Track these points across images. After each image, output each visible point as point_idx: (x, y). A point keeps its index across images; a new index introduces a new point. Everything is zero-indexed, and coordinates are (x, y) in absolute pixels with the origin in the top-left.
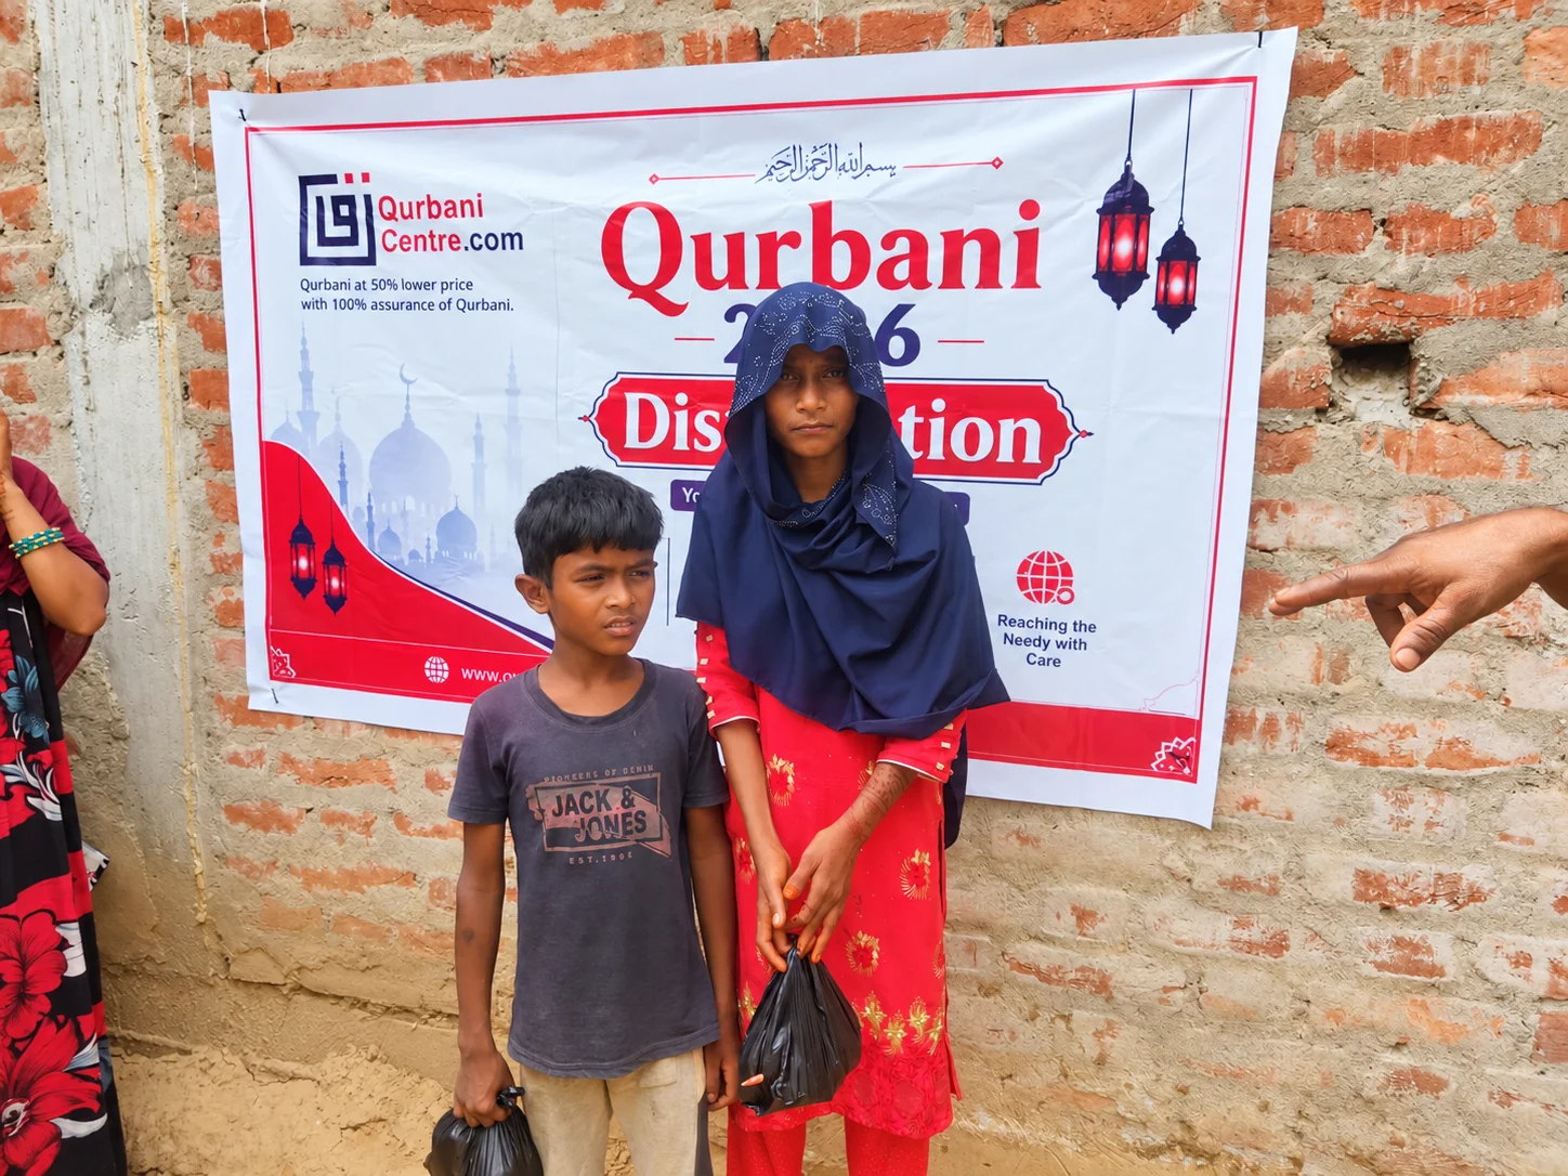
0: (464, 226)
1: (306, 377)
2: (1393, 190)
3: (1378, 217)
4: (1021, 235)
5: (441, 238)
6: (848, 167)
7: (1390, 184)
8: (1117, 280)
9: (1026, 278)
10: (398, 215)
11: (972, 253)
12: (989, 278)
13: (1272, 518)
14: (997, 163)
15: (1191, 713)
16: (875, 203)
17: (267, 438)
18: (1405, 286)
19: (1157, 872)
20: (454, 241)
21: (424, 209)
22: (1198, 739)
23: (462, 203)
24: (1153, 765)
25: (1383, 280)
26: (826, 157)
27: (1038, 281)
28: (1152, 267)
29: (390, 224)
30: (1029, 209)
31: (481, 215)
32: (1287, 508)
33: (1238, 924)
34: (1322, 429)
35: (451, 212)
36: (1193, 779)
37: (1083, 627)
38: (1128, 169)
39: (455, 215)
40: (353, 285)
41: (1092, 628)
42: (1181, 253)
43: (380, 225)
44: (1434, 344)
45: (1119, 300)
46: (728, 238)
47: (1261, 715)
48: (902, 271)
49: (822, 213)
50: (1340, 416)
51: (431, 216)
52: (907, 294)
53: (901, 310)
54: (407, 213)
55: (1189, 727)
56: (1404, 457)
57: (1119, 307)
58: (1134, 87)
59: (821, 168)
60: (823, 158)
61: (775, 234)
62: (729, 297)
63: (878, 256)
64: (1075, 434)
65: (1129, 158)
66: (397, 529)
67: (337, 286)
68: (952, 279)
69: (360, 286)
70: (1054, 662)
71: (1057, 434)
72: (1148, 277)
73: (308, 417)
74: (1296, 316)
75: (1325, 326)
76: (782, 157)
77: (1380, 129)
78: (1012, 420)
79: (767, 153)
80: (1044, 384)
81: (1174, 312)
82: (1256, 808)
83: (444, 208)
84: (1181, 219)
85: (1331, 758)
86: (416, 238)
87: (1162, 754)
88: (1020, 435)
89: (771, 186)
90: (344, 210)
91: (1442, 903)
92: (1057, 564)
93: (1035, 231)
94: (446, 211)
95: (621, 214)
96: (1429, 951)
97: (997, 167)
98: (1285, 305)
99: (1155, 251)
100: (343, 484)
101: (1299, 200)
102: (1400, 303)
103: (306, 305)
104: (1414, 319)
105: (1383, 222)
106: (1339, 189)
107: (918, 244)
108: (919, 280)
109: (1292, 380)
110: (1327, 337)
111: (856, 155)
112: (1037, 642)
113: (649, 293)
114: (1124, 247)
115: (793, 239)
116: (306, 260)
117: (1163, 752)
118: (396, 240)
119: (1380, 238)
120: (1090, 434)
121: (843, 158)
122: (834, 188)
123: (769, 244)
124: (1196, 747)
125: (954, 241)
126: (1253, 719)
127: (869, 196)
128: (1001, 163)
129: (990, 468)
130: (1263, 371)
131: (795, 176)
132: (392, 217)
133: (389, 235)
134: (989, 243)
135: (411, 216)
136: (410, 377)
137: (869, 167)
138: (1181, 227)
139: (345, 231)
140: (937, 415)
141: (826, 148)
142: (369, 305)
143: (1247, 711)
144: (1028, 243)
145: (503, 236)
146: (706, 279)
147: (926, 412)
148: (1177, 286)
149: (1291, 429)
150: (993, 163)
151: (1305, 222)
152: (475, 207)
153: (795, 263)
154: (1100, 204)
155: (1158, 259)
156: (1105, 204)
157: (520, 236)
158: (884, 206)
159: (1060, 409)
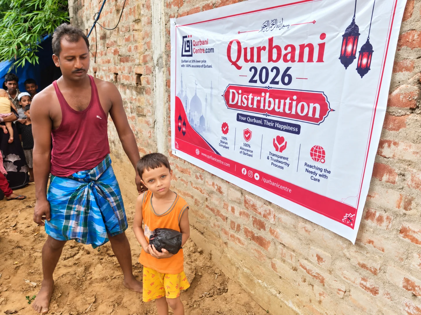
0: (205, 47)
1: (182, 82)
4: (319, 45)
5: (202, 50)
6: (279, 26)
8: (346, 60)
9: (320, 59)
10: (195, 45)
11: (306, 51)
12: (310, 60)
13: (389, 146)
14: (314, 22)
15: (355, 206)
16: (283, 37)
17: (176, 96)
19: (341, 253)
20: (204, 50)
21: (199, 43)
22: (356, 215)
24: (343, 220)
27: (324, 60)
28: (357, 55)
30: (323, 36)
31: (208, 44)
32: (395, 144)
33: (363, 279)
34: (411, 116)
36: (353, 227)
37: (327, 171)
38: (354, 20)
39: (204, 44)
41: (329, 172)
42: (368, 50)
43: (193, 47)
45: (346, 66)
46: (250, 48)
47: (377, 215)
48: (289, 57)
49: (271, 40)
51: (200, 45)
52: (289, 64)
53: (288, 69)
54: (197, 44)
55: (354, 211)
57: (346, 69)
59: (273, 27)
60: (274, 24)
61: (260, 47)
62: (250, 64)
63: (284, 52)
64: (330, 110)
65: (354, 16)
66: (194, 119)
67: (187, 62)
68: (301, 60)
69: (190, 62)
70: (318, 181)
71: (325, 110)
73: (182, 91)
74: (407, 73)
75: (417, 77)
76: (265, 24)
78: (313, 104)
79: (262, 23)
80: (323, 93)
81: (363, 70)
82: (373, 244)
83: (202, 43)
84: (369, 37)
85: (401, 236)
86: (198, 50)
87: (346, 217)
88: (315, 108)
89: (262, 33)
90: (188, 44)
92: (321, 150)
93: (324, 44)
95: (231, 43)
97: (314, 23)
98: (403, 68)
99: (359, 49)
100: (186, 107)
101: (412, 27)
103: (182, 66)
107: (293, 48)
108: (293, 60)
109: (401, 97)
110: (418, 81)
111: (281, 22)
112: (314, 173)
113: (234, 64)
114: (349, 48)
116: (183, 56)
117: (346, 216)
118: (195, 51)
120: (334, 110)
121: (278, 24)
122: (275, 33)
123: (259, 49)
124: (355, 217)
125: (302, 47)
126: (374, 215)
127: (282, 35)
128: (315, 22)
129: (306, 118)
131: (267, 30)
134: (311, 47)
136: (197, 83)
137: (284, 26)
138: (368, 40)
140: (294, 100)
141: (274, 21)
142: (191, 66)
143: (373, 211)
144: (322, 46)
145: (211, 49)
146: (246, 60)
147: (292, 100)
148: (365, 61)
149: (399, 115)
150: (313, 22)
151: (414, 36)
152: (206, 42)
153: (265, 55)
154: (343, 33)
155: (359, 52)
156: (345, 34)
157: (213, 49)
158: (285, 37)
159: (326, 101)
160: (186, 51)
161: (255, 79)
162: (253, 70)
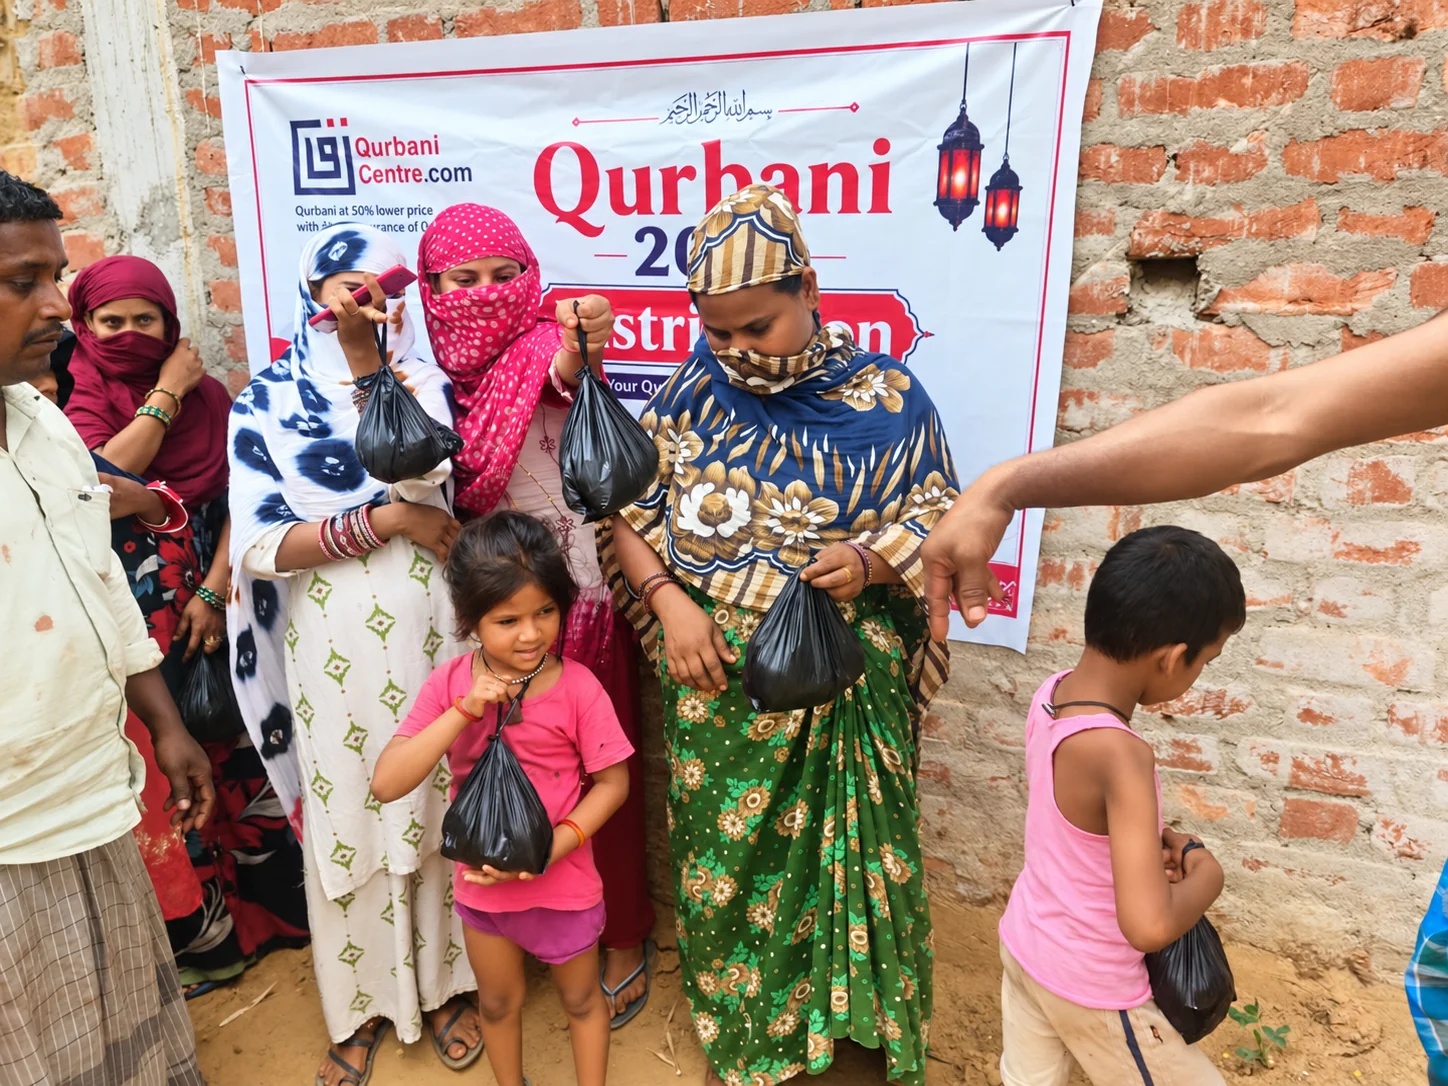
0: (425, 162)
2: (1182, 130)
3: (1171, 152)
4: (875, 168)
5: (407, 171)
6: (733, 111)
7: (1180, 124)
8: (954, 207)
9: (880, 204)
10: (371, 153)
11: (835, 183)
12: (850, 205)
13: (1079, 402)
14: (854, 108)
15: (1013, 562)
16: (754, 142)
17: (275, 335)
18: (1190, 210)
19: (986, 688)
20: (417, 173)
21: (391, 148)
22: (1018, 582)
23: (422, 143)
25: (1172, 206)
26: (716, 103)
27: (890, 207)
28: (982, 197)
29: (365, 161)
30: (882, 146)
31: (437, 153)
32: (1091, 396)
34: (1121, 331)
35: (413, 151)
36: (1013, 614)
38: (963, 110)
39: (416, 153)
40: (338, 211)
42: (1006, 184)
43: (357, 163)
44: (1214, 261)
45: (955, 223)
46: (636, 171)
47: (1069, 567)
49: (713, 150)
50: (1137, 319)
51: (397, 153)
54: (377, 151)
55: (1011, 573)
56: (1188, 356)
57: (955, 229)
58: (968, 41)
59: (712, 112)
60: (713, 104)
61: (675, 168)
62: (638, 221)
64: (920, 334)
65: (964, 102)
67: (325, 212)
68: (819, 205)
69: (344, 212)
71: (904, 334)
72: (978, 203)
74: (1100, 237)
75: (1124, 245)
76: (681, 103)
77: (1173, 77)
78: (868, 323)
79: (668, 100)
80: (894, 293)
81: (1000, 233)
82: (1064, 637)
83: (407, 147)
84: (1006, 154)
86: (387, 172)
88: (875, 336)
89: (671, 128)
90: (328, 149)
91: (1210, 713)
93: (887, 165)
94: (410, 150)
95: (548, 153)
96: (1199, 750)
97: (854, 111)
98: (1093, 226)
99: (985, 180)
101: (1105, 138)
102: (1187, 226)
103: (301, 228)
104: (1197, 239)
105: (1175, 157)
106: (1137, 129)
107: (791, 176)
109: (1097, 291)
110: (1126, 254)
111: (740, 102)
113: (574, 219)
114: (960, 178)
115: (689, 172)
116: (299, 190)
118: (371, 174)
119: (1171, 169)
120: (931, 335)
121: (730, 102)
122: (721, 129)
123: (671, 177)
124: (1016, 590)
125: (820, 173)
126: (1062, 568)
127: (750, 135)
128: (857, 107)
130: (1072, 283)
131: (691, 119)
132: (366, 154)
133: (365, 170)
134: (848, 173)
135: (381, 153)
137: (751, 112)
138: (1006, 161)
139: (329, 166)
141: (717, 96)
143: (1058, 561)
144: (881, 173)
145: (456, 170)
146: (619, 206)
148: (1002, 211)
149: (1094, 330)
150: (851, 107)
151: (1108, 157)
152: (432, 146)
153: (691, 194)
154: (940, 141)
155: (987, 188)
156: (944, 141)
157: (469, 170)
158: (763, 144)
159: (907, 313)
160: (313, 174)
161: (658, 264)
162: (650, 239)
